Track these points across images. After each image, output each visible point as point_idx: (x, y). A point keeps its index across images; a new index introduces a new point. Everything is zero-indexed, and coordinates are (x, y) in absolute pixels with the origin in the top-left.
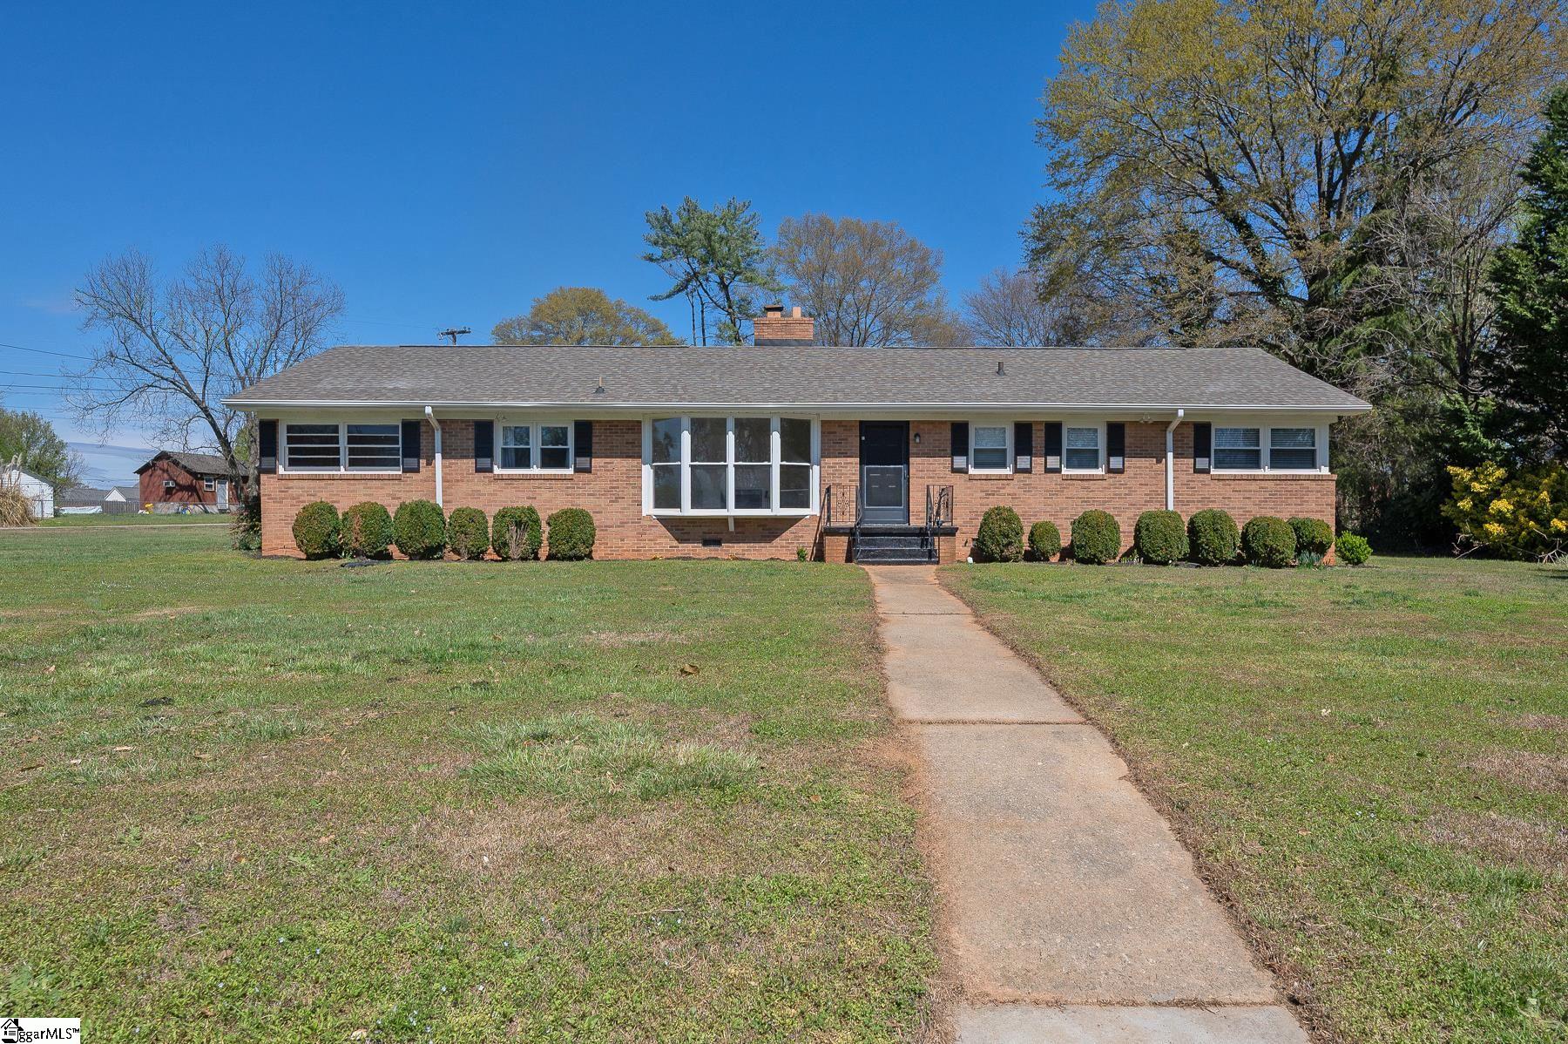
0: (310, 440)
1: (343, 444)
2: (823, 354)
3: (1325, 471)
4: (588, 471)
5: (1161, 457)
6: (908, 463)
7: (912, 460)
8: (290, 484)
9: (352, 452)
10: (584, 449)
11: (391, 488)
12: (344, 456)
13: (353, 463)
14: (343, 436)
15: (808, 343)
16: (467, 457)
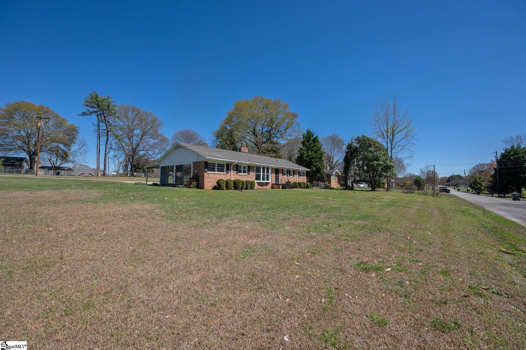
0: (211, 166)
1: (216, 167)
2: (249, 154)
3: (305, 177)
4: (249, 174)
5: (296, 175)
6: (278, 175)
7: (279, 174)
8: (209, 175)
9: (217, 169)
10: (249, 171)
11: (225, 176)
12: (216, 169)
13: (218, 171)
14: (216, 165)
15: (247, 153)
16: (235, 171)
